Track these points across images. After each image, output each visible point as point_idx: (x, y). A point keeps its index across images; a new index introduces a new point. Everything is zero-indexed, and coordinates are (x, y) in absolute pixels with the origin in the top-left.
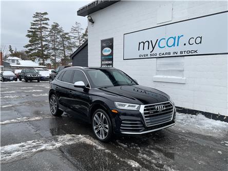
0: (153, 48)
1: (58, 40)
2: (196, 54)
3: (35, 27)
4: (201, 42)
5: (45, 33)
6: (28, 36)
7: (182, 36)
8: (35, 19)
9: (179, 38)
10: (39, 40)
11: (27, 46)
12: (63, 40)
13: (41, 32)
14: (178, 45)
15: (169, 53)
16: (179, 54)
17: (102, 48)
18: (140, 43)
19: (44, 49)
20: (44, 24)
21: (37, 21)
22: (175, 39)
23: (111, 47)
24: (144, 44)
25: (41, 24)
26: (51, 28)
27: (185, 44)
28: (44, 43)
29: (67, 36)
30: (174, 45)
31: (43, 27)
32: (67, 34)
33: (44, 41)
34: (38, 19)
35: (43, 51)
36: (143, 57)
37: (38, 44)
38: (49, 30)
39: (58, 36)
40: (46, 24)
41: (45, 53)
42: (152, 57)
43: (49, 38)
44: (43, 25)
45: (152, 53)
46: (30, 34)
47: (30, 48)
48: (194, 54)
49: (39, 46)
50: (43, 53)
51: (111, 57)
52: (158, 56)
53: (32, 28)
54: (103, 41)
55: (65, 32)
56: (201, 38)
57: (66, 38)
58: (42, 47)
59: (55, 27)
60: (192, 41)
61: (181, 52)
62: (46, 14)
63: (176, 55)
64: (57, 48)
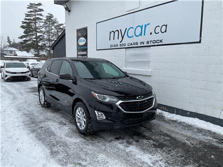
0: (123, 38)
1: (52, 31)
2: (161, 43)
3: (29, 18)
4: (166, 31)
5: (39, 24)
6: (23, 27)
7: (149, 24)
8: (29, 10)
9: (146, 26)
10: (33, 31)
11: (21, 37)
12: (58, 32)
13: (35, 23)
14: (144, 35)
15: (137, 43)
16: (145, 44)
17: (78, 38)
18: (110, 33)
19: (38, 40)
20: (38, 14)
21: (31, 12)
22: (142, 27)
23: (86, 37)
24: (114, 33)
25: (35, 15)
26: (45, 19)
27: (151, 34)
28: (38, 34)
29: (61, 27)
30: (141, 34)
31: (38, 18)
32: (62, 25)
33: (38, 32)
34: (32, 10)
35: (37, 42)
36: (114, 47)
37: (32, 35)
38: (43, 21)
39: (53, 27)
40: (41, 15)
41: (40, 44)
42: (122, 47)
43: (43, 29)
44: (37, 16)
45: (121, 43)
46: (25, 25)
47: (24, 39)
48: (159, 44)
49: (34, 37)
50: (37, 45)
51: (85, 47)
52: (127, 46)
53: (26, 19)
54: (78, 31)
55: (60, 23)
56: (166, 26)
57: (61, 29)
58: (37, 38)
59: (50, 18)
60: (158, 30)
61: (148, 42)
62: (40, 4)
63: (142, 45)
64: (52, 39)
